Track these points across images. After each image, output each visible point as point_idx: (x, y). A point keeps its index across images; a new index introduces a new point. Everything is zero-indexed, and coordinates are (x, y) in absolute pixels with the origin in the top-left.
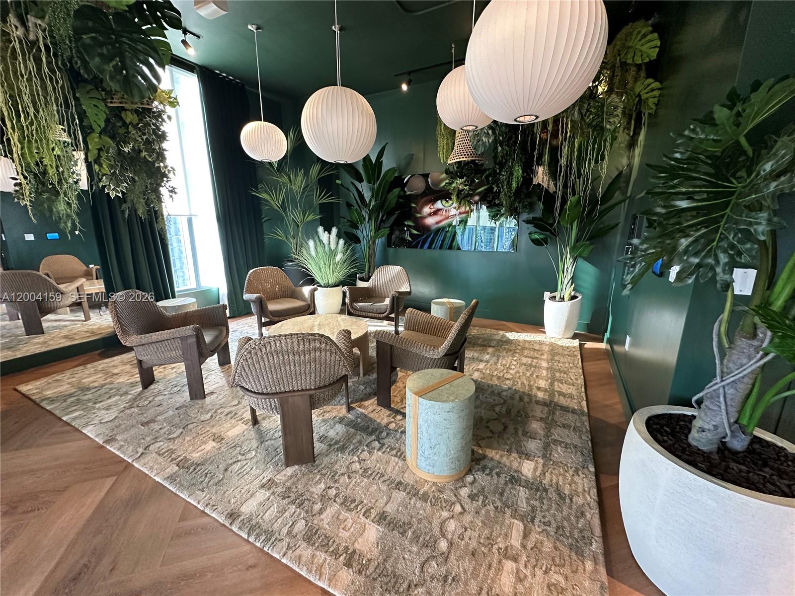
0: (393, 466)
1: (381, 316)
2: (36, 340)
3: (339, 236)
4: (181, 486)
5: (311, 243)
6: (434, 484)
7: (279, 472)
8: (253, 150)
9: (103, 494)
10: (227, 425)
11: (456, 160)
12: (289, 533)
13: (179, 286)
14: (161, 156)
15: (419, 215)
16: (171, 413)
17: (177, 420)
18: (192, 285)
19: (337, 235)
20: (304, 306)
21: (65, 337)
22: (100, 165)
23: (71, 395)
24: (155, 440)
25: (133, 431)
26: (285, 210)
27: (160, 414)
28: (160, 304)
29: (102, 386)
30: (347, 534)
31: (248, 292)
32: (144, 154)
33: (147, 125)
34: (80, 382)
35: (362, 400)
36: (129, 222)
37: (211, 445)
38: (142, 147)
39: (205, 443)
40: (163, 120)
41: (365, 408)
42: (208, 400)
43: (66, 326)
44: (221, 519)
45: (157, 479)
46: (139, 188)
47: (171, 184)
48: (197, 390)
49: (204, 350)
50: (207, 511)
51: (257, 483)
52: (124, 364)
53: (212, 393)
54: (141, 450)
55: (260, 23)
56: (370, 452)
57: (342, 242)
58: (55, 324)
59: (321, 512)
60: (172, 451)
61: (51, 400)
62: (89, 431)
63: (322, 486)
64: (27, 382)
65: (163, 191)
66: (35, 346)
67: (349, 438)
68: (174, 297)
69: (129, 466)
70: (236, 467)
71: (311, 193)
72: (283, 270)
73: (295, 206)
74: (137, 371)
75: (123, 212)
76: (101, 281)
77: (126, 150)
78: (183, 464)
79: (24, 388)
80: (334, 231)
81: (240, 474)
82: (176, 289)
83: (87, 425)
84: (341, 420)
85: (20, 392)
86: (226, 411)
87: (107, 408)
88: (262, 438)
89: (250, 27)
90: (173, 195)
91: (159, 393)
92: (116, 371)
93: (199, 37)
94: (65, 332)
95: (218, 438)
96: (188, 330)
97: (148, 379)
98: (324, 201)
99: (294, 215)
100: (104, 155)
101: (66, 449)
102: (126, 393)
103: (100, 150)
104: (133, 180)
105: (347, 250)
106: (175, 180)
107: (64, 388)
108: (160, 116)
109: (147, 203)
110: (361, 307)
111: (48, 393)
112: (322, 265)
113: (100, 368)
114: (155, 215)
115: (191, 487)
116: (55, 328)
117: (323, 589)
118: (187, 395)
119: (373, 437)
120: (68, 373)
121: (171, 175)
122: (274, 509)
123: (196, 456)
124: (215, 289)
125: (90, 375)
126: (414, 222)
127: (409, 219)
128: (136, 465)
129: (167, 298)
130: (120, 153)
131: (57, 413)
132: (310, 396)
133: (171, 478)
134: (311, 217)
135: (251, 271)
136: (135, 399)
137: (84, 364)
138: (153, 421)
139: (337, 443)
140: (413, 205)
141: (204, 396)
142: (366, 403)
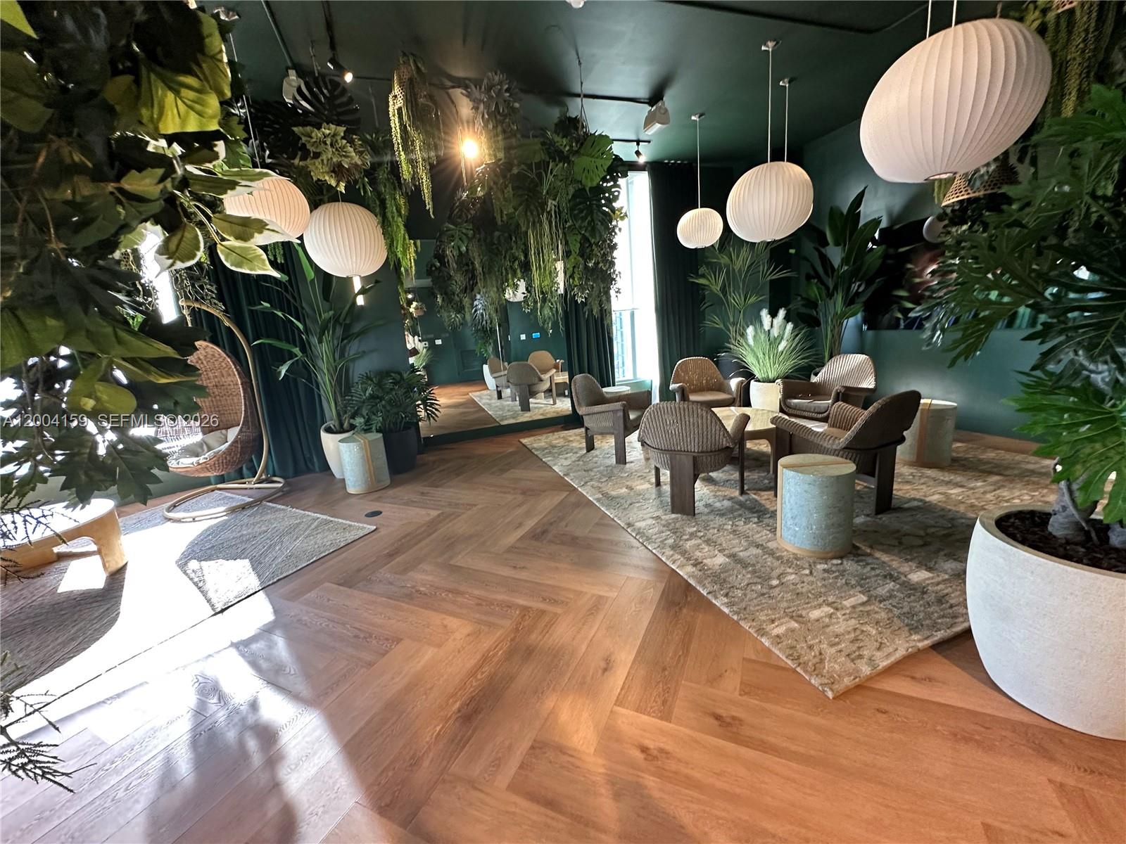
0: (762, 535)
1: (820, 416)
2: (526, 415)
3: (787, 319)
4: (603, 504)
5: (750, 331)
6: (794, 554)
7: (665, 515)
8: (687, 239)
9: (563, 497)
10: (639, 482)
11: (956, 200)
12: (662, 542)
13: (619, 377)
14: (612, 264)
15: (917, 280)
16: (602, 468)
17: (605, 473)
18: (629, 376)
19: (785, 318)
20: (729, 399)
21: (542, 414)
22: (574, 279)
23: (546, 448)
24: (591, 480)
25: (579, 473)
26: (725, 295)
27: (595, 467)
28: (605, 390)
29: (563, 447)
30: (700, 554)
31: (674, 383)
32: (601, 265)
33: (605, 241)
34: (551, 442)
35: (761, 490)
36: (587, 320)
37: (624, 490)
38: (600, 259)
39: (621, 488)
40: (616, 233)
41: (759, 495)
42: (627, 465)
43: (542, 408)
44: (622, 525)
45: (590, 498)
46: (595, 292)
47: (617, 286)
48: (621, 458)
49: (628, 425)
50: (615, 519)
51: (649, 515)
52: (576, 435)
53: (632, 462)
54: (582, 483)
55: (701, 111)
56: (745, 523)
57: (790, 326)
58: (536, 405)
59: (687, 540)
60: (600, 488)
61: (537, 450)
62: (555, 468)
63: (695, 529)
64: (524, 438)
65: (612, 292)
66: (526, 417)
67: (731, 510)
68: (614, 385)
69: (575, 489)
70: (637, 505)
71: (757, 270)
72: (714, 362)
73: (736, 288)
74: (584, 440)
75: (584, 313)
76: (567, 373)
77: (590, 265)
78: (605, 495)
79: (524, 441)
80: (782, 313)
81: (639, 509)
82: (616, 380)
83: (555, 465)
84: (730, 499)
85: (521, 443)
86: (639, 474)
87: (566, 459)
88: (660, 494)
89: (693, 118)
90: (618, 294)
91: (596, 456)
92: (571, 439)
93: (649, 142)
94: (541, 411)
95: (631, 488)
96: (618, 405)
97: (590, 447)
98: (774, 278)
99: (735, 299)
100: (576, 270)
101: (545, 474)
102: (576, 453)
103: (574, 267)
104: (592, 286)
105: (797, 335)
106: (620, 283)
107: (543, 444)
108: (613, 231)
109: (600, 304)
110: (796, 404)
111: (535, 445)
112: (761, 355)
113: (562, 436)
114: (605, 313)
115: (608, 507)
116: (536, 408)
117: (673, 570)
118: (614, 460)
119: (755, 515)
120: (545, 436)
121: (618, 279)
122: (656, 530)
123: (614, 493)
124: (648, 382)
125: (556, 439)
126: (909, 291)
127: (901, 287)
128: (580, 489)
129: (609, 386)
130: (586, 267)
131: (540, 456)
132: (694, 457)
133: (598, 500)
134: (753, 299)
135: (680, 362)
136: (581, 457)
137: (553, 432)
138: (591, 470)
139: (719, 510)
140: (909, 266)
141: (625, 463)
142: (763, 493)
